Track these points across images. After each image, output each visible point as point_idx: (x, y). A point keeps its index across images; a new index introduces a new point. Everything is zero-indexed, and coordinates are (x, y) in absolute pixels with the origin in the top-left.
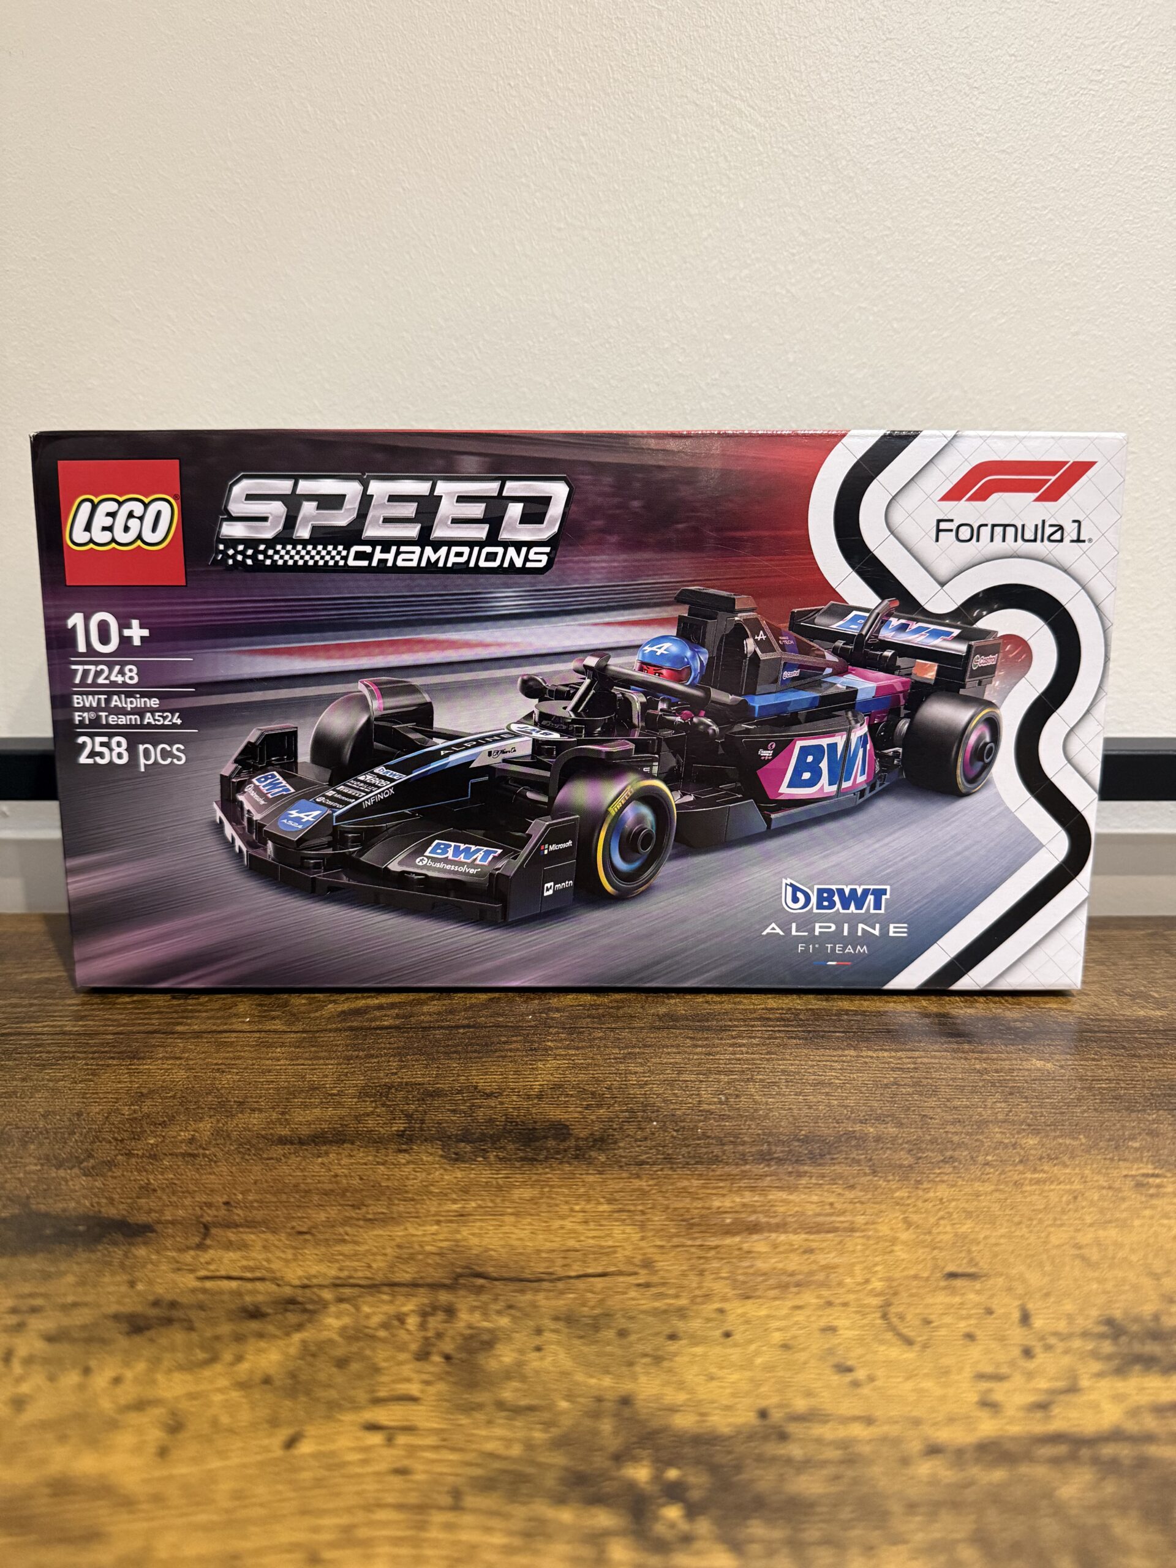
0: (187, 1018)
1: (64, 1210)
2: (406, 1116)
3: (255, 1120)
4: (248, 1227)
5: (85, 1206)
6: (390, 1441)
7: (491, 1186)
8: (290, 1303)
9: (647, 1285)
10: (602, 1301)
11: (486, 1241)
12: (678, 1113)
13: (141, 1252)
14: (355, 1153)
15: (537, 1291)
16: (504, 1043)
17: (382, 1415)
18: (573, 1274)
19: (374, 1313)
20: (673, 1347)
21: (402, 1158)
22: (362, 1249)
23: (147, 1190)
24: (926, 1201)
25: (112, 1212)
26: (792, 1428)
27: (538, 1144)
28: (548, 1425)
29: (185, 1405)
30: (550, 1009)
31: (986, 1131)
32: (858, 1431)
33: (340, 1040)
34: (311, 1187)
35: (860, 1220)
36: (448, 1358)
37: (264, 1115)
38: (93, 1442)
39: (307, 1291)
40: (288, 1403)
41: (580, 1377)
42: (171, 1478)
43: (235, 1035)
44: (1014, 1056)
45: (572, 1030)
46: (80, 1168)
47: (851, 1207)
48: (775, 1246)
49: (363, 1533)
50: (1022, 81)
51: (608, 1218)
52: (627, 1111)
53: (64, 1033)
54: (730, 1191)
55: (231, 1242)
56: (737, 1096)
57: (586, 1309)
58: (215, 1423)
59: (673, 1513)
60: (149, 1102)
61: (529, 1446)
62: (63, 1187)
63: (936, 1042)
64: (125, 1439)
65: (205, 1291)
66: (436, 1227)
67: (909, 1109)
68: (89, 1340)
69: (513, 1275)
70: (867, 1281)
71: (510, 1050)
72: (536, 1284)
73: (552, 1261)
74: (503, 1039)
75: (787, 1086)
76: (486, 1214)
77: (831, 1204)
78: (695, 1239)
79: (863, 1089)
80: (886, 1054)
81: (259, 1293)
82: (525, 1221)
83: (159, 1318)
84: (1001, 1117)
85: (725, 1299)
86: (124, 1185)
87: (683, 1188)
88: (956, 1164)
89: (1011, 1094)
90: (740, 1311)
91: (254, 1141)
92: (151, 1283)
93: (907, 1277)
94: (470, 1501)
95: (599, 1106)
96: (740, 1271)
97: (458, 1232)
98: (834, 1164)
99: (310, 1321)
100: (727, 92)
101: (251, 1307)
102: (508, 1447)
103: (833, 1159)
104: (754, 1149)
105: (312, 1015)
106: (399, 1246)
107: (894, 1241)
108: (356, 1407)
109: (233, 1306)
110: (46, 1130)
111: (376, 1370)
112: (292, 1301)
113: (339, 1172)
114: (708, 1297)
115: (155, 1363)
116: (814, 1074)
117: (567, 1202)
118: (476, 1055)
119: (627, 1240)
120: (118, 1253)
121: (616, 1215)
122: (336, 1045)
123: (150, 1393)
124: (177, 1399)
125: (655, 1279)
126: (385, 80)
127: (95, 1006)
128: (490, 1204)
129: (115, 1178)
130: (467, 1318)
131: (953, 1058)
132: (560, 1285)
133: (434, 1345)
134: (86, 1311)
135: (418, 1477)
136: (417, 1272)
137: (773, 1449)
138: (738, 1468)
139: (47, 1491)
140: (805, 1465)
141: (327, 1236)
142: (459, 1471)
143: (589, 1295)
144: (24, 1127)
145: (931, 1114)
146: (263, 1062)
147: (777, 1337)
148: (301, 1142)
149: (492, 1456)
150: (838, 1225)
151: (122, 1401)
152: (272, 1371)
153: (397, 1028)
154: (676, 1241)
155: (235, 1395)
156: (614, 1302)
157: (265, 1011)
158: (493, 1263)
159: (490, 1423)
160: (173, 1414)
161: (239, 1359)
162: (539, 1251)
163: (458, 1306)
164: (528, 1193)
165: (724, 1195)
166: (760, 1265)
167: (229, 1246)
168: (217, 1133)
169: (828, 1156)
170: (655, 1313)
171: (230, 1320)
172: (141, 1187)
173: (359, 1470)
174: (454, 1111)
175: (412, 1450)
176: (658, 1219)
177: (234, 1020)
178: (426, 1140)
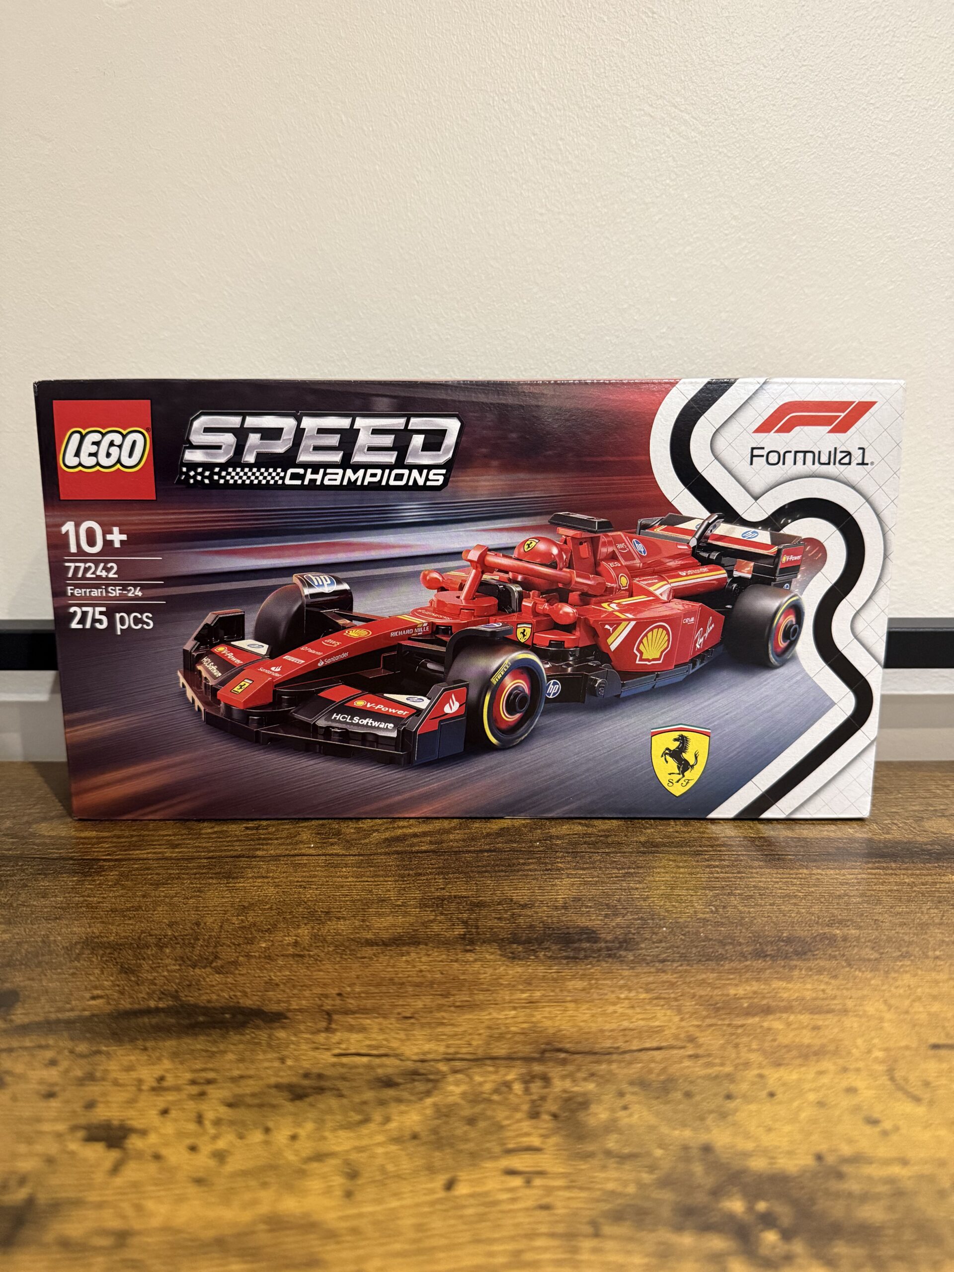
0: (262, 844)
1: (209, 1001)
2: (463, 922)
3: (342, 926)
4: (363, 1013)
5: (224, 997)
6: (528, 1182)
7: (548, 979)
8: (414, 1075)
9: (696, 1057)
10: (664, 1070)
11: (557, 1024)
12: (680, 920)
13: (281, 1034)
14: (430, 953)
15: (610, 1062)
16: (524, 864)
17: (516, 1162)
18: (634, 1048)
19: (485, 1082)
20: (731, 1105)
21: (470, 957)
22: (459, 1030)
23: (271, 985)
24: (897, 987)
25: (247, 1003)
26: (846, 1169)
27: (576, 945)
28: (652, 1168)
29: (354, 1156)
30: (551, 837)
31: (928, 931)
32: (896, 1170)
33: (391, 861)
34: (404, 980)
35: (850, 1004)
36: (555, 1116)
37: (348, 922)
38: (289, 1188)
39: (426, 1064)
40: (437, 1154)
41: (665, 1130)
42: (360, 1216)
43: (306, 858)
44: (933, 872)
45: (575, 854)
46: (212, 968)
47: (838, 993)
48: (789, 1024)
49: (529, 1257)
50: (909, 99)
51: (649, 1003)
52: (639, 919)
53: (166, 859)
54: (740, 981)
55: (351, 1025)
56: (724, 907)
57: (654, 1075)
58: (382, 1169)
59: (771, 1237)
60: (251, 913)
61: (641, 1185)
62: (203, 983)
63: (869, 862)
64: (315, 1185)
65: (343, 1065)
66: (513, 1013)
67: (862, 915)
68: (261, 1106)
69: (587, 1049)
70: (869, 1052)
71: (530, 870)
72: (607, 1057)
73: (615, 1039)
74: (522, 861)
75: (762, 899)
76: (550, 1001)
77: (823, 991)
78: (723, 1019)
79: (822, 900)
80: (832, 872)
81: (386, 1066)
82: (584, 1007)
83: (314, 1088)
84: (937, 920)
85: (760, 1066)
86: (251, 981)
87: (703, 980)
88: (912, 958)
89: (940, 902)
90: (776, 1075)
91: (347, 944)
92: (297, 1059)
93: (900, 1048)
94: (607, 1229)
95: (616, 915)
96: (767, 1044)
97: (533, 1016)
98: (817, 959)
99: (435, 1088)
100: (676, 107)
101: (384, 1079)
102: (625, 1186)
103: (814, 955)
104: (750, 949)
105: (363, 842)
106: (489, 1028)
107: (881, 1019)
108: (495, 1158)
109: (368, 1077)
110: (175, 937)
111: (501, 1128)
112: (415, 1073)
113: (423, 968)
114: (747, 1065)
115: (320, 1123)
116: (780, 888)
117: (613, 992)
118: (504, 874)
119: (670, 1021)
120: (263, 1035)
121: (655, 1002)
122: (389, 866)
123: (325, 1147)
124: (347, 1151)
125: (700, 1051)
126: (405, 96)
127: (185, 837)
128: (552, 994)
129: (243, 975)
130: (559, 1085)
131: (886, 874)
132: (627, 1057)
133: (540, 1106)
134: (251, 1082)
135: (561, 1211)
136: (510, 1049)
137: (835, 1185)
138: (812, 1200)
139: (263, 1227)
140: (865, 1198)
141: (428, 1020)
142: (591, 1206)
143: (653, 1065)
144: (156, 935)
145: (880, 918)
146: (335, 879)
147: (812, 1097)
148: (385, 944)
149: (613, 1193)
150: (833, 1007)
151: (304, 1154)
152: (417, 1129)
153: (433, 851)
154: (708, 1021)
155: (393, 1148)
156: (674, 1069)
157: (324, 839)
158: (568, 1040)
159: (604, 1168)
160: (347, 1163)
161: (387, 1120)
162: (602, 1031)
163: (550, 1075)
164: (580, 984)
165: (736, 985)
166: (783, 1040)
167: (351, 1029)
168: (315, 937)
169: (810, 953)
170: (708, 1077)
171: (371, 1089)
172: (266, 983)
173: (511, 1207)
174: (499, 919)
175: (549, 1190)
176: (689, 1005)
177: (302, 846)
178: (484, 942)
